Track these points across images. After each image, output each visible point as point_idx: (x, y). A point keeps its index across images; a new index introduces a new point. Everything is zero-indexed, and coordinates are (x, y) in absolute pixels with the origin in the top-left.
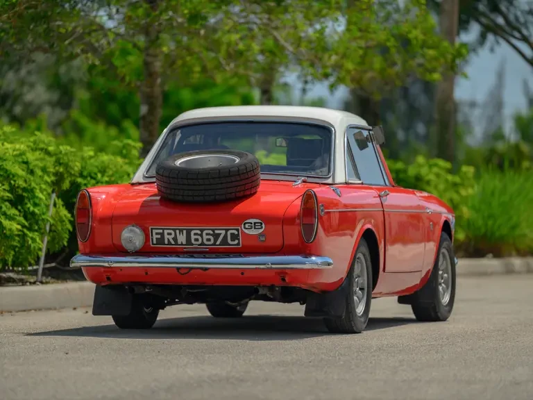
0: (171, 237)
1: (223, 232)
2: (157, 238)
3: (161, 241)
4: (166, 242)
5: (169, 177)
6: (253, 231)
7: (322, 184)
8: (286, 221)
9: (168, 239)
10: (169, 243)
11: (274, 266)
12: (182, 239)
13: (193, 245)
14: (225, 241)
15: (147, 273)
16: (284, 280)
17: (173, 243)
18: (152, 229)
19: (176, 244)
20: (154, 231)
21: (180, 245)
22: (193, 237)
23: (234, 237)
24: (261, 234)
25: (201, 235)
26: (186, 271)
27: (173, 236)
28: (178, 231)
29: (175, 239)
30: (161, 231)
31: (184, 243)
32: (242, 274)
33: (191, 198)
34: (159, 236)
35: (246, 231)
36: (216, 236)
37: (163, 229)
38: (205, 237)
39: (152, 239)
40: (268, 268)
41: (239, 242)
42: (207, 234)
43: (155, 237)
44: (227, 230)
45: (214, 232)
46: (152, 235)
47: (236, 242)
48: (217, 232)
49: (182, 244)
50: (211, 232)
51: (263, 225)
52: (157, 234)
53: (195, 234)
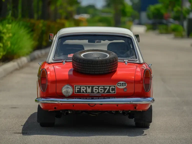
0: (84, 90)
1: (108, 88)
2: (77, 90)
3: (79, 91)
4: (82, 92)
5: (83, 63)
6: (121, 87)
7: (136, 63)
8: (136, 82)
9: (83, 91)
10: (83, 92)
11: (134, 103)
12: (89, 90)
13: (94, 93)
14: (109, 91)
15: (73, 106)
16: (135, 108)
17: (85, 92)
18: (75, 86)
19: (86, 93)
20: (76, 87)
21: (88, 93)
22: (94, 90)
23: (113, 89)
24: (125, 88)
25: (98, 89)
26: (93, 105)
27: (85, 89)
28: (87, 87)
29: (86, 90)
30: (80, 87)
31: (90, 92)
32: (117, 106)
33: (94, 72)
34: (79, 89)
35: (118, 87)
36: (105, 89)
37: (81, 86)
38: (100, 90)
39: (75, 91)
40: (131, 104)
41: (115, 92)
42: (101, 88)
43: (77, 89)
44: (110, 87)
45: (104, 87)
46: (75, 89)
47: (114, 92)
48: (105, 87)
49: (89, 93)
50: (103, 87)
51: (126, 84)
52: (77, 88)
53: (95, 88)
